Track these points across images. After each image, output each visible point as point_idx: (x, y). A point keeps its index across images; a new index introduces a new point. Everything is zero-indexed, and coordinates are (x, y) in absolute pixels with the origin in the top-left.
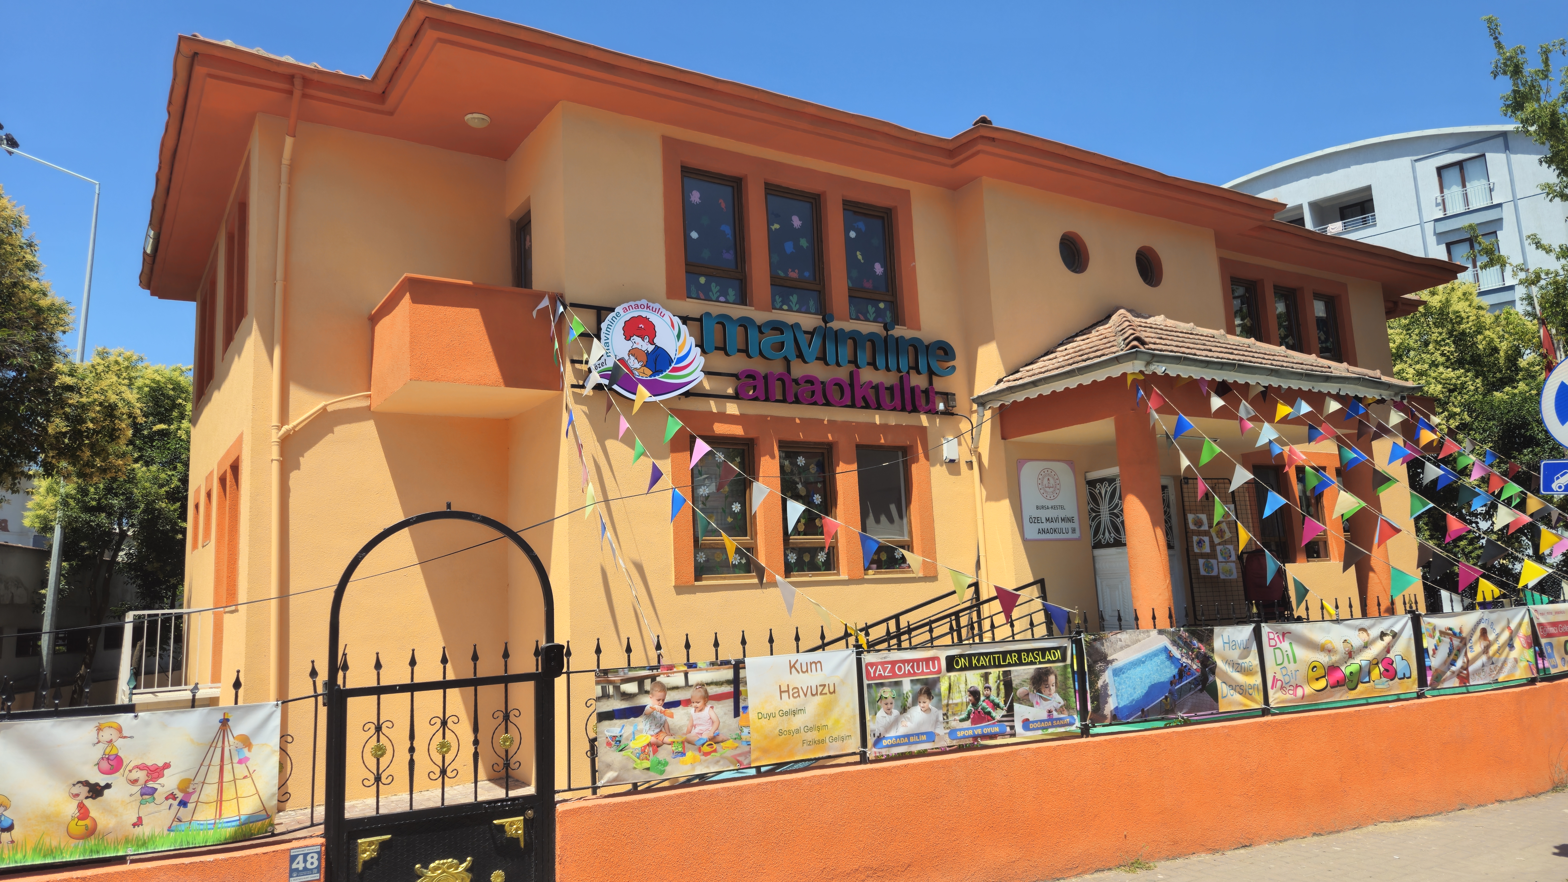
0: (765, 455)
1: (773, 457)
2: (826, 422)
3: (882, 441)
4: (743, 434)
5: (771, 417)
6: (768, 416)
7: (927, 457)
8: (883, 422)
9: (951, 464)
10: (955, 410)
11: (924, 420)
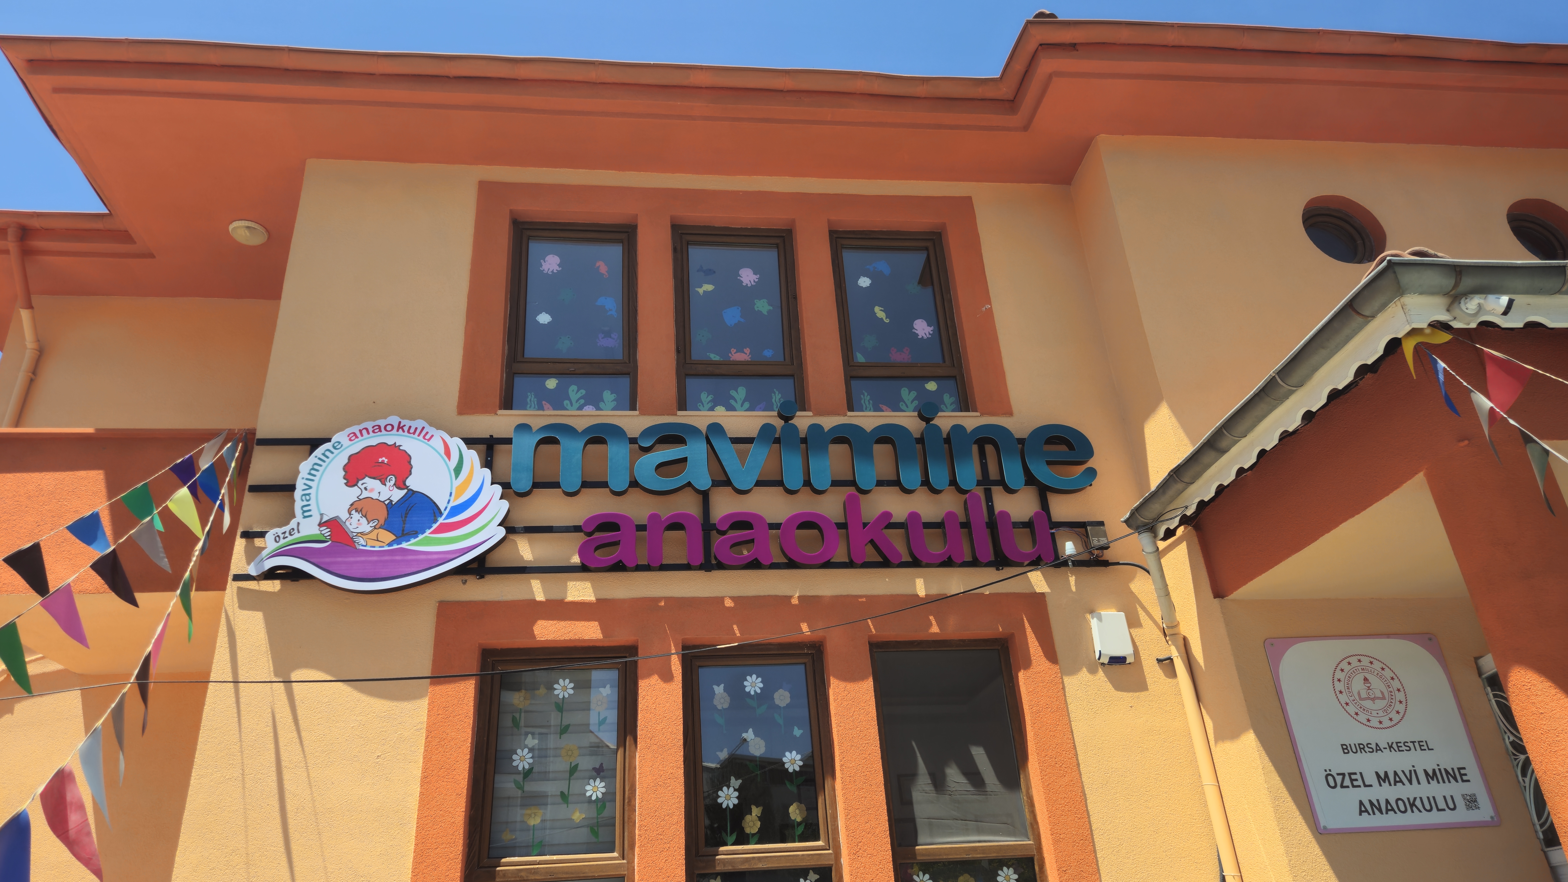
0: (649, 675)
1: (667, 677)
2: (795, 601)
3: (935, 629)
4: (600, 636)
5: (668, 599)
6: (659, 599)
7: (1051, 655)
8: (935, 591)
9: (1117, 668)
10: (1108, 555)
11: (1038, 581)
